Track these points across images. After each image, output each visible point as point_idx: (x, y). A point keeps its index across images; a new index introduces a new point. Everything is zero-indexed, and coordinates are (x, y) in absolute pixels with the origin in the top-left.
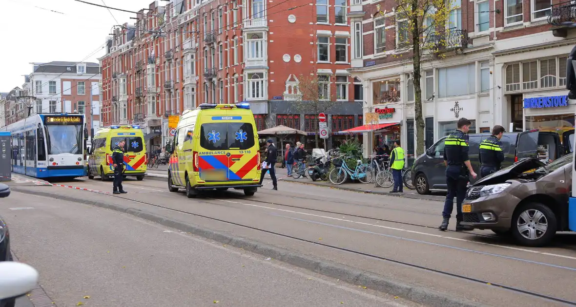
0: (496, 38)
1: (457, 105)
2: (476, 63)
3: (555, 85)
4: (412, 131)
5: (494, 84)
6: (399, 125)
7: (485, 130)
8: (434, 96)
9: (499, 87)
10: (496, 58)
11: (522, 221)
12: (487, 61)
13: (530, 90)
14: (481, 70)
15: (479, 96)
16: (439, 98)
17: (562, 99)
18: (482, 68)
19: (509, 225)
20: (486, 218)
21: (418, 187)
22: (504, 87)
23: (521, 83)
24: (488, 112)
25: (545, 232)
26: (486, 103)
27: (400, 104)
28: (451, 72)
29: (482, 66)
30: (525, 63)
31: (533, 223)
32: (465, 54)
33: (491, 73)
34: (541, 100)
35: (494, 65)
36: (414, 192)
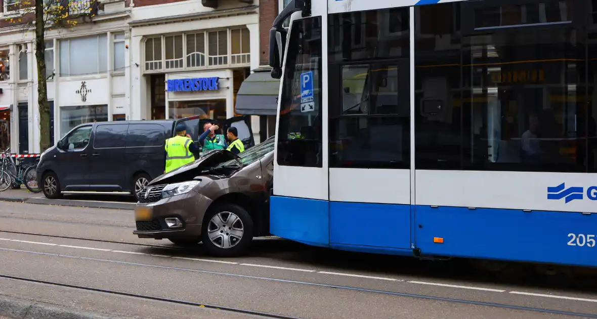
0: (133, 5)
1: (83, 85)
2: (109, 34)
3: (203, 64)
4: (26, 118)
5: (131, 60)
6: (8, 111)
7: (118, 118)
8: (54, 74)
9: (137, 65)
10: (134, 30)
11: (214, 227)
12: (122, 33)
13: (174, 69)
14: (115, 43)
15: (112, 76)
16: (61, 76)
17: (211, 81)
18: (116, 41)
19: (199, 232)
20: (170, 225)
21: (46, 189)
22: (142, 65)
23: (163, 60)
24: (123, 95)
25: (240, 239)
26: (121, 84)
27: (10, 84)
28: (76, 45)
29: (115, 39)
30: (169, 37)
31: (226, 229)
32: (95, 22)
33: (127, 48)
34: (188, 82)
35: (130, 38)
36: (41, 196)
